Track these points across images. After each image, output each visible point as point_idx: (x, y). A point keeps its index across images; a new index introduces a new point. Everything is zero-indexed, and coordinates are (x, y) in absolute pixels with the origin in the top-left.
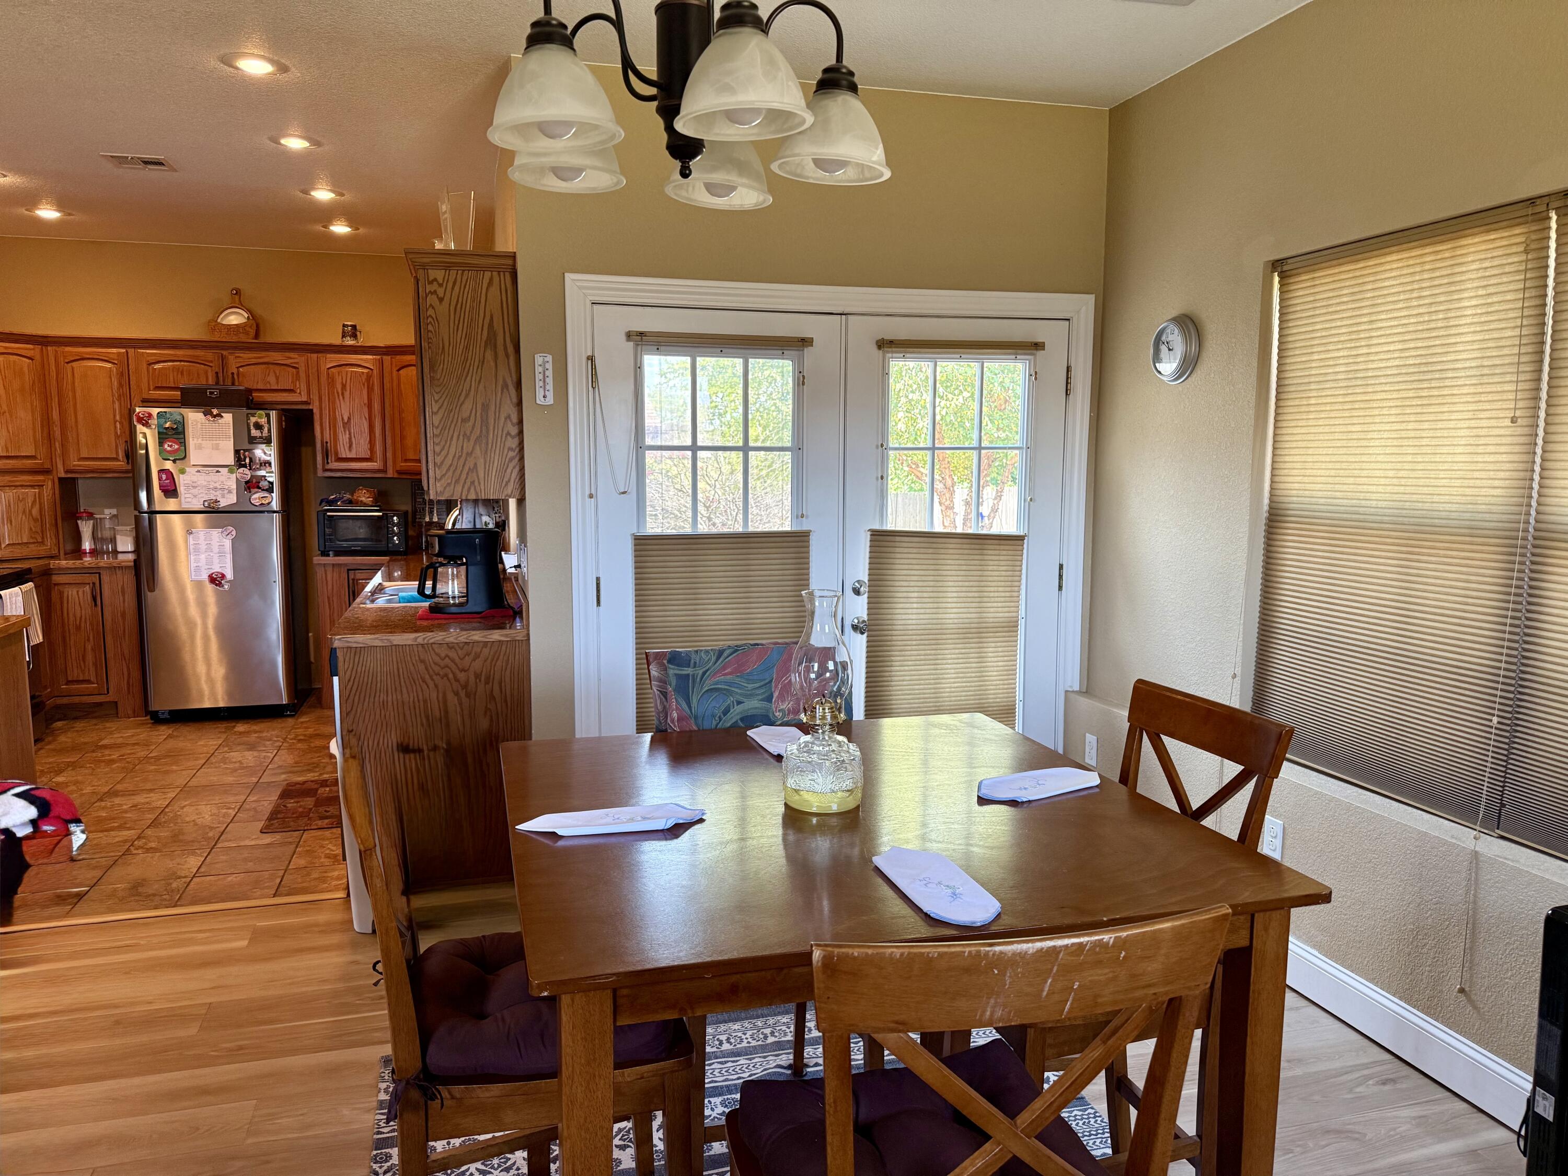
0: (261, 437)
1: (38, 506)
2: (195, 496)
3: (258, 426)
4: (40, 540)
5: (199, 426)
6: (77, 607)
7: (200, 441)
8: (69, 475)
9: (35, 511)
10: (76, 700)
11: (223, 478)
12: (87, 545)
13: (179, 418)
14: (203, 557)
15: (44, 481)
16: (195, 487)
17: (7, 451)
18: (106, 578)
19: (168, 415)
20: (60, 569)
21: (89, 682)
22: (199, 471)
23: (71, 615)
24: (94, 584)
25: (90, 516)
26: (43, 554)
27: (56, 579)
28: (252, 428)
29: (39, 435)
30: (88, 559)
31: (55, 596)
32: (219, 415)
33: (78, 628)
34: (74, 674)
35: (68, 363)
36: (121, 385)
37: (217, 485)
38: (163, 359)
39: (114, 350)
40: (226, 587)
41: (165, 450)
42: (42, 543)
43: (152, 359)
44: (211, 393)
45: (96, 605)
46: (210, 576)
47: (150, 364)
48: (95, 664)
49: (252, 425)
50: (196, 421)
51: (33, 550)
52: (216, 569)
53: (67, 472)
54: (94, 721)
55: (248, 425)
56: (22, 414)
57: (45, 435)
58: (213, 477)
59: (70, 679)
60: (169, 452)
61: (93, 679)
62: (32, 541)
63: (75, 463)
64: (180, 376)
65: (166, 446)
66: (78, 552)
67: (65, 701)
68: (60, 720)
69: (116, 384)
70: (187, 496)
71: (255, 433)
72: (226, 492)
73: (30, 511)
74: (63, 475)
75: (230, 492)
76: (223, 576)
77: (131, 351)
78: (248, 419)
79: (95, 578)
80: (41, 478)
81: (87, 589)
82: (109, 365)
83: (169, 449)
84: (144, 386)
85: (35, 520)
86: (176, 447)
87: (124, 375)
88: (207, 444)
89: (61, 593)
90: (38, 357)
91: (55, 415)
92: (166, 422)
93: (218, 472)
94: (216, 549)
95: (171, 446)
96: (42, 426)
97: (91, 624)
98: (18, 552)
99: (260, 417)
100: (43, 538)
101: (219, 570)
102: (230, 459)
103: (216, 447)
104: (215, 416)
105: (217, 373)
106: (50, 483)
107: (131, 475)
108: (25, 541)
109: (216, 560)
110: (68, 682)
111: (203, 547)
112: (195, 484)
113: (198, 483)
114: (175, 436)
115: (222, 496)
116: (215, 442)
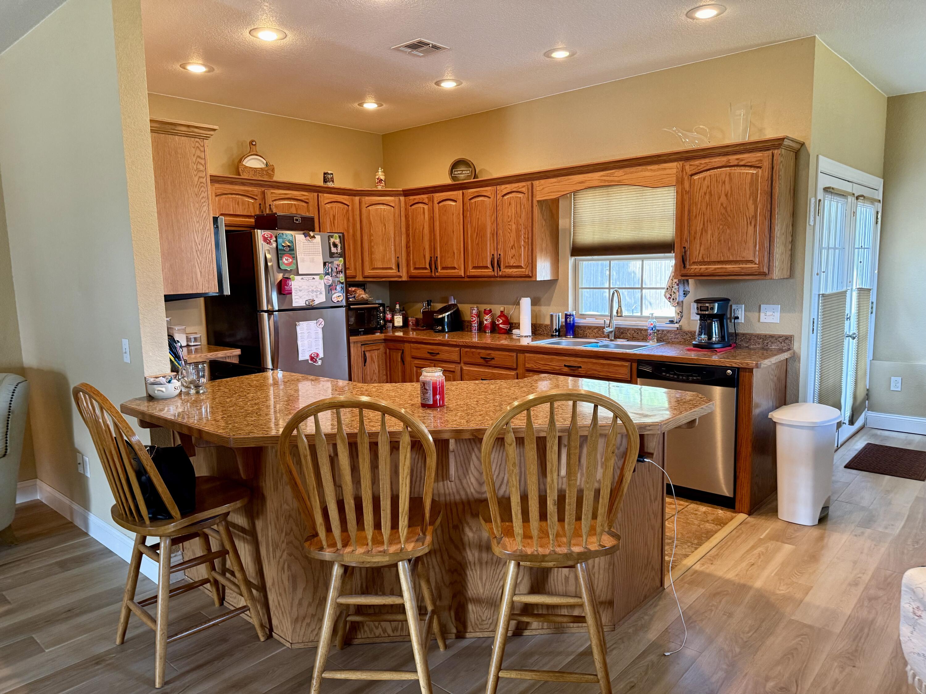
0: (337, 253)
2: (301, 297)
3: (335, 245)
5: (303, 244)
7: (303, 256)
11: (317, 284)
13: (291, 239)
14: (306, 342)
16: (300, 291)
19: (284, 236)
22: (302, 279)
28: (332, 246)
32: (314, 237)
37: (313, 288)
40: (319, 363)
41: (284, 263)
44: (297, 220)
46: (311, 356)
49: (331, 244)
50: (300, 241)
52: (314, 350)
55: (329, 243)
58: (312, 282)
60: (286, 264)
65: (284, 260)
70: (296, 297)
71: (334, 250)
72: (318, 293)
75: (321, 293)
76: (318, 355)
78: (329, 240)
83: (286, 262)
86: (291, 260)
88: (308, 258)
92: (283, 242)
93: (314, 279)
94: (313, 336)
95: (287, 260)
99: (336, 239)
101: (316, 351)
102: (320, 269)
103: (312, 261)
104: (311, 238)
109: (314, 344)
111: (306, 336)
112: (300, 289)
113: (303, 287)
114: (290, 252)
115: (317, 296)
116: (311, 257)
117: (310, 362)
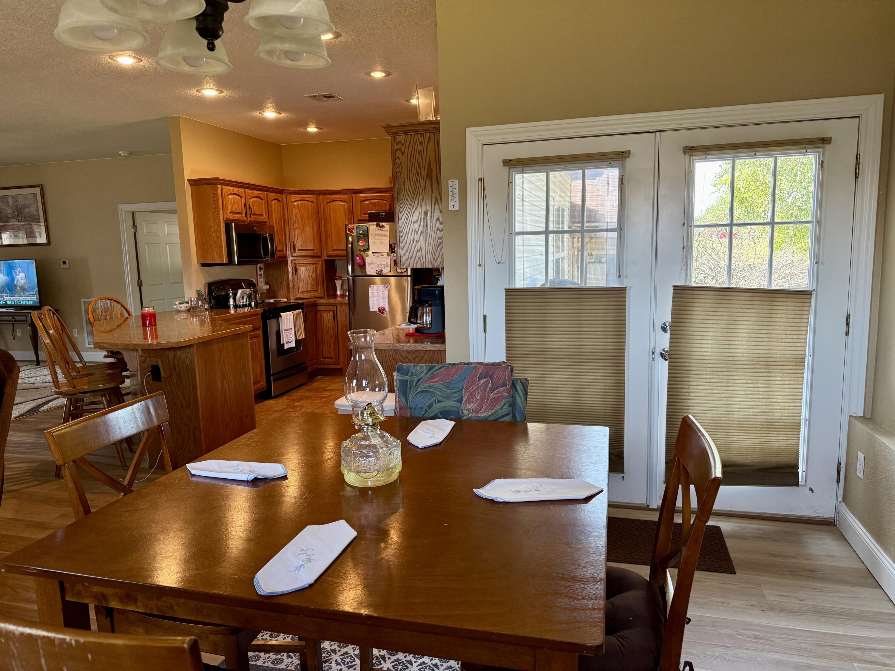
1: (315, 273)
2: (372, 268)
4: (315, 289)
5: (374, 231)
6: (327, 322)
7: (375, 240)
8: (329, 258)
9: (314, 276)
10: (327, 366)
11: (385, 259)
12: (339, 293)
13: (366, 229)
14: (375, 299)
15: (318, 261)
16: (372, 264)
17: (302, 247)
18: (339, 308)
19: (361, 227)
20: (320, 303)
21: (331, 358)
22: (374, 255)
23: (325, 326)
24: (334, 311)
25: (340, 277)
26: (317, 296)
27: (320, 308)
29: (316, 239)
30: (339, 299)
31: (319, 316)
32: (383, 226)
33: (328, 332)
34: (326, 354)
35: (328, 203)
36: (349, 213)
37: (382, 262)
38: (367, 199)
39: (346, 196)
40: (385, 314)
41: (359, 245)
42: (317, 291)
43: (362, 199)
44: (382, 215)
45: (335, 321)
46: (379, 309)
47: (361, 202)
48: (334, 350)
50: (373, 229)
51: (312, 294)
52: (381, 305)
53: (328, 256)
54: (333, 377)
56: (308, 229)
57: (318, 238)
58: (380, 258)
59: (324, 356)
60: (361, 246)
61: (333, 357)
62: (312, 290)
63: (331, 252)
64: (374, 207)
65: (360, 243)
66: (335, 296)
67: (322, 366)
68: (318, 375)
69: (347, 213)
70: (369, 268)
72: (386, 266)
73: (312, 276)
74: (326, 258)
75: (387, 266)
76: (384, 309)
77: (354, 195)
79: (334, 308)
80: (317, 259)
81: (331, 313)
82: (344, 204)
83: (361, 244)
84: (359, 213)
85: (314, 280)
86: (364, 243)
87: (351, 208)
88: (378, 241)
89: (321, 315)
90: (315, 201)
91: (323, 229)
92: (360, 231)
93: (382, 255)
94: (381, 295)
95: (362, 243)
96: (317, 235)
97: (333, 330)
98: (306, 295)
100: (317, 288)
101: (383, 306)
102: (387, 249)
103: (382, 243)
104: (381, 227)
105: (390, 204)
106: (320, 262)
107: (345, 258)
108: (309, 290)
109: (381, 301)
110: (324, 358)
111: (376, 294)
112: (372, 262)
113: (374, 261)
114: (364, 238)
115: (385, 268)
116: (381, 240)
117: (378, 313)
